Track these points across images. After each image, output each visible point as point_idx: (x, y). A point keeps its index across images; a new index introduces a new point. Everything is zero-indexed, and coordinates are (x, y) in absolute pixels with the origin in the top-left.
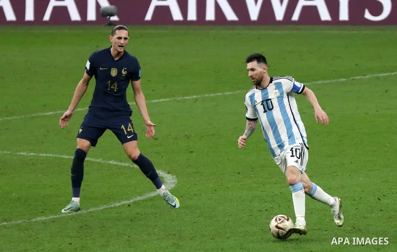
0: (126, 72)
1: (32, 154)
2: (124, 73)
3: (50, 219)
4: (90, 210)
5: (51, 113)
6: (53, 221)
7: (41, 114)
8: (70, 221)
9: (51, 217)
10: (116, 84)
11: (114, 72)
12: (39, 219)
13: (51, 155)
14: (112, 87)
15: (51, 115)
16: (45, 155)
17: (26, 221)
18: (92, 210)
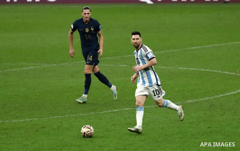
0: (93, 29)
1: (185, 68)
2: (92, 29)
3: (195, 102)
4: (215, 97)
5: (195, 48)
6: (196, 102)
7: (190, 48)
8: (204, 102)
9: (195, 100)
10: (90, 35)
11: (87, 30)
12: (189, 101)
13: (195, 69)
14: (88, 37)
15: (195, 49)
16: (192, 69)
17: (183, 102)
18: (216, 97)
